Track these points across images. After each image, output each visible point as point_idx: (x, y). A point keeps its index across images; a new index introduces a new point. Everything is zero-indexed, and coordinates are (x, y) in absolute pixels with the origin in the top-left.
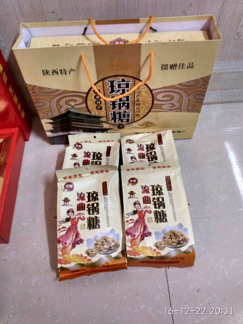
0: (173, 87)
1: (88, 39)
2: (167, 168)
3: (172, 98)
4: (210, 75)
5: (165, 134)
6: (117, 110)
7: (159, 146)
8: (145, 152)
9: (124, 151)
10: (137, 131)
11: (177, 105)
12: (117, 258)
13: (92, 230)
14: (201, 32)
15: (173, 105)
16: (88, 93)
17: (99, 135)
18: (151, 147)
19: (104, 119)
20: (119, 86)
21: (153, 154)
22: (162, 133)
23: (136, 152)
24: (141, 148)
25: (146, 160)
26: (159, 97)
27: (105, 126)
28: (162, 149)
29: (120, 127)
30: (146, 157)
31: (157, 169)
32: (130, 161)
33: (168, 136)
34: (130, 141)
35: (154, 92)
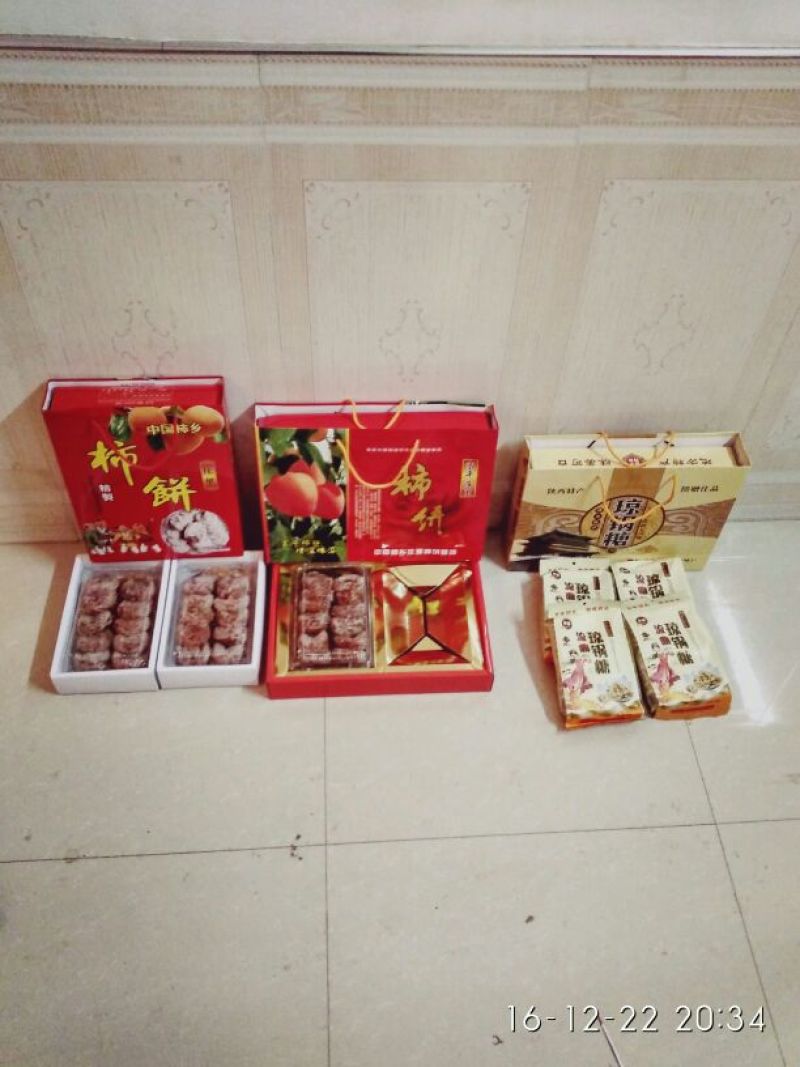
0: (691, 508)
1: (596, 453)
2: (676, 602)
3: (687, 520)
4: (735, 500)
5: (671, 564)
6: (616, 531)
7: (666, 578)
8: (646, 585)
9: (620, 584)
10: (631, 557)
11: (691, 528)
12: (631, 708)
13: (601, 674)
14: (725, 449)
15: (687, 528)
16: (587, 513)
17: (580, 561)
18: (655, 580)
19: (593, 541)
20: (628, 505)
21: (658, 588)
22: (668, 561)
23: (634, 586)
24: (640, 579)
25: (649, 596)
26: (671, 519)
27: (592, 549)
28: (669, 581)
29: (611, 551)
30: (649, 592)
31: (665, 605)
32: (629, 596)
33: (676, 565)
34: (625, 571)
35: (667, 513)
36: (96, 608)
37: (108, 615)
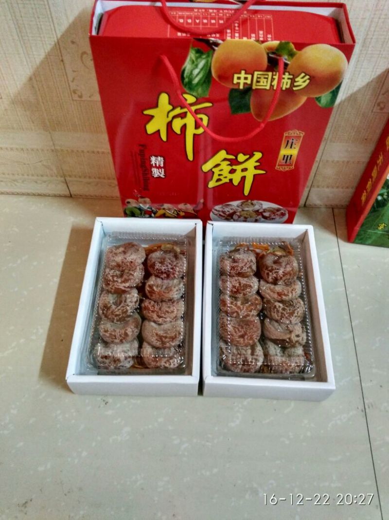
36: (122, 286)
37: (135, 295)
